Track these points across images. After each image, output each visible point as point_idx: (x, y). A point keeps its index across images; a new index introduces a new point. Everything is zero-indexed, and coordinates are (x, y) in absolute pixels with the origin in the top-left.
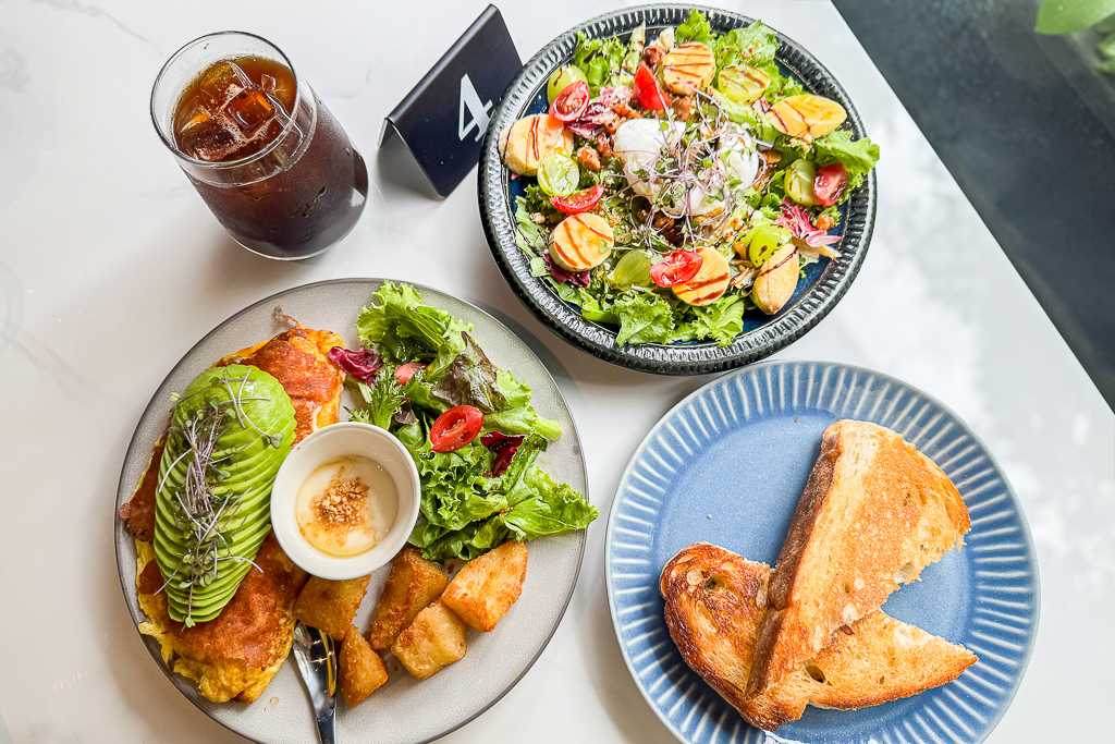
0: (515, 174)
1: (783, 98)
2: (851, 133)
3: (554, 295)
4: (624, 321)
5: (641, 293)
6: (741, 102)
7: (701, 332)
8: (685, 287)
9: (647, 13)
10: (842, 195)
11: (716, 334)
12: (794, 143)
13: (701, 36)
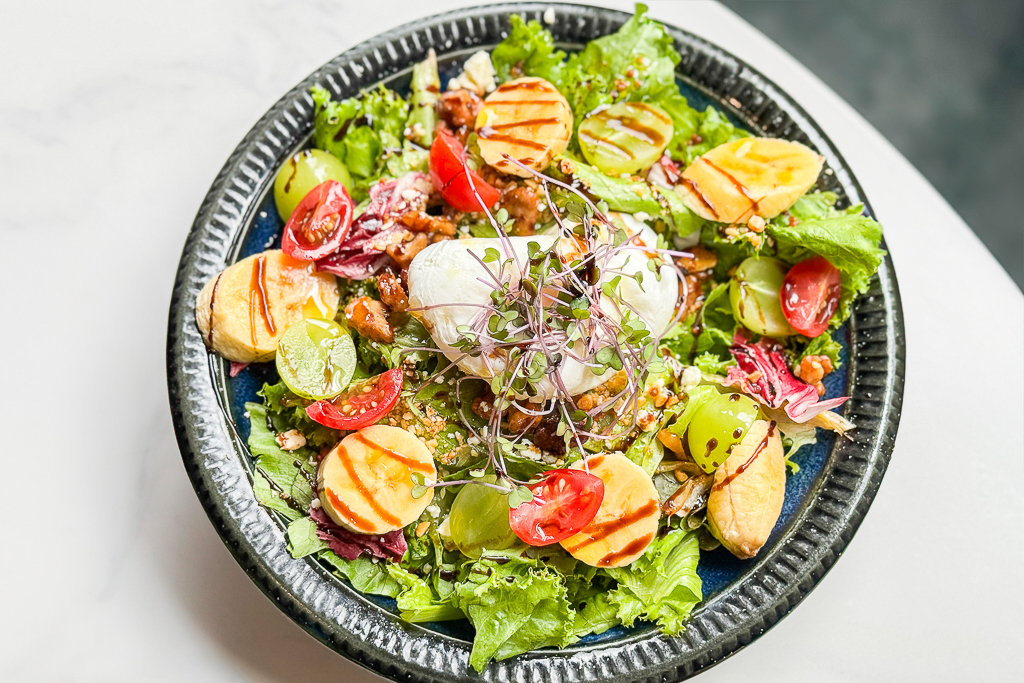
0: (237, 364)
1: (700, 148)
2: (833, 196)
3: (345, 588)
4: (479, 621)
5: (502, 562)
6: (626, 176)
7: (628, 612)
8: (583, 537)
9: (435, 31)
10: (837, 309)
11: (652, 613)
12: (734, 235)
13: (537, 60)
